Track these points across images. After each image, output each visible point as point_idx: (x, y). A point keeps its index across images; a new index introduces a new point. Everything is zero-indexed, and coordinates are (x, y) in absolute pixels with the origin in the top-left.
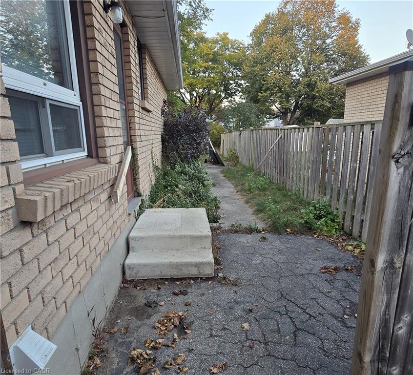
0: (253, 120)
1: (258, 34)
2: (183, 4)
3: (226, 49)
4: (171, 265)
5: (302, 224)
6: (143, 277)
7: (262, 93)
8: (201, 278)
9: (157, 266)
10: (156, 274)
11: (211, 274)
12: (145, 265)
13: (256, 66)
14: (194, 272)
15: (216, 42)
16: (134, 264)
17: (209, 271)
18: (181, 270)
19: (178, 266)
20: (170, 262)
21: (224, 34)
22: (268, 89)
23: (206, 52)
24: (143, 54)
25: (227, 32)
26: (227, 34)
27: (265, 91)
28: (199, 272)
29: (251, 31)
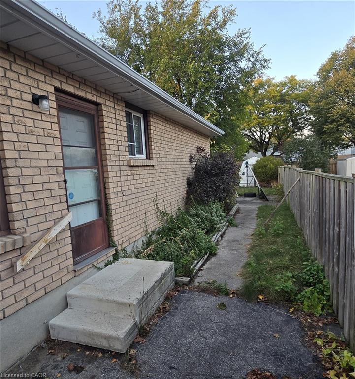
0: (314, 152)
1: (324, 72)
2: (242, 61)
3: (295, 89)
4: (85, 333)
5: (278, 292)
6: (63, 338)
7: (327, 125)
8: (112, 352)
9: (73, 331)
10: (73, 339)
11: (121, 350)
12: (63, 328)
13: (321, 101)
14: (104, 344)
15: (284, 85)
16: (55, 325)
17: (119, 347)
18: (94, 339)
19: (91, 334)
20: (84, 329)
21: (292, 77)
22: (333, 121)
23: (273, 94)
24: (148, 118)
25: (294, 75)
26: (295, 76)
27: (331, 123)
28: (110, 346)
29: (318, 70)
